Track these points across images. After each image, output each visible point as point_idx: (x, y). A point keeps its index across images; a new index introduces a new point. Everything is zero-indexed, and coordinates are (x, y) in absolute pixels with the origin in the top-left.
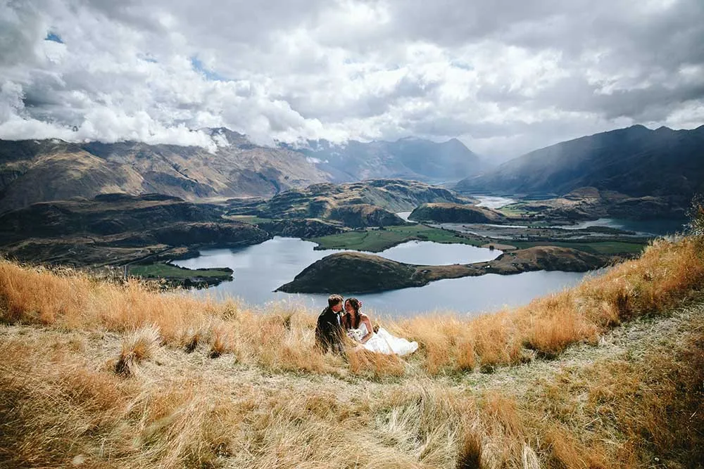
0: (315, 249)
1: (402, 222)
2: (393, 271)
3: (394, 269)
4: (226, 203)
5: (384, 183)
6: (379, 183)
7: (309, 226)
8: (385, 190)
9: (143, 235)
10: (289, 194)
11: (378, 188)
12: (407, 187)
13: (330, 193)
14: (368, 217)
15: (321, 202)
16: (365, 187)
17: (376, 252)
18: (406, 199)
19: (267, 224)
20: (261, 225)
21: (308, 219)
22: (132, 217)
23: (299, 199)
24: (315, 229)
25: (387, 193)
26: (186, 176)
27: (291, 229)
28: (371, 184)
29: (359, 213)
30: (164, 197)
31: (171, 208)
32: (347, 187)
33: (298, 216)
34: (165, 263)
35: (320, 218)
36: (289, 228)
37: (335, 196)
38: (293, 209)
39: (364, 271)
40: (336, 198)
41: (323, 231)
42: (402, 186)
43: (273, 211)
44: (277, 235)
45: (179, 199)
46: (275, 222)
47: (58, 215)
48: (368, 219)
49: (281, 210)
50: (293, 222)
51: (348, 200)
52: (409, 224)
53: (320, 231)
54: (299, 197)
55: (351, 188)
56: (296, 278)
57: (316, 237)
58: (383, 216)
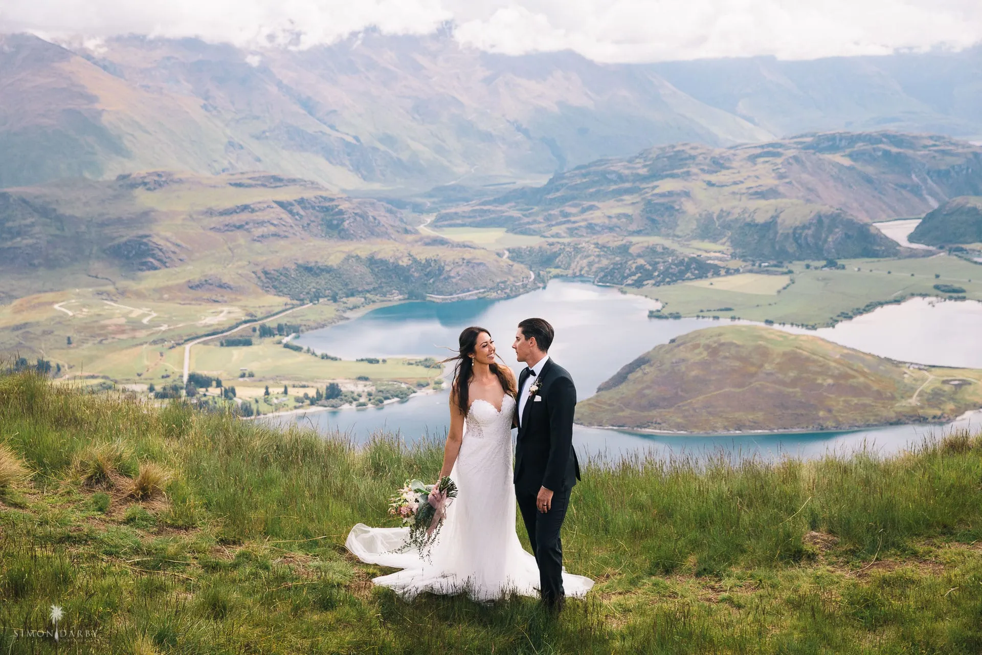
0: (653, 315)
1: (890, 250)
2: (862, 379)
3: (864, 374)
4: (430, 195)
5: (843, 143)
6: (832, 143)
7: (639, 256)
8: (847, 162)
9: (228, 274)
10: (588, 174)
11: (828, 156)
12: (910, 152)
13: (694, 170)
14: (796, 235)
15: (670, 194)
16: (791, 153)
17: (814, 328)
18: (904, 187)
19: (531, 251)
20: (516, 255)
21: (634, 239)
22: (204, 228)
23: (613, 187)
24: (655, 265)
25: (850, 168)
26: (332, 127)
27: (590, 264)
28: (807, 147)
29: (771, 225)
30: (276, 181)
31: (297, 208)
32: (742, 154)
33: (611, 229)
34: (280, 343)
35: (667, 236)
36: (585, 261)
37: (708, 177)
38: (598, 213)
39: (781, 376)
40: (710, 184)
41: (675, 270)
42: (894, 150)
43: (547, 219)
44: (556, 276)
45: (314, 185)
46: (552, 244)
47: (29, 221)
48: (796, 240)
49: (566, 215)
50: (597, 244)
51: (742, 188)
52: (913, 254)
53: (667, 269)
54: (615, 182)
55: (753, 158)
56: (599, 390)
57: (657, 284)
58: (839, 232)
